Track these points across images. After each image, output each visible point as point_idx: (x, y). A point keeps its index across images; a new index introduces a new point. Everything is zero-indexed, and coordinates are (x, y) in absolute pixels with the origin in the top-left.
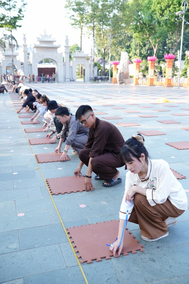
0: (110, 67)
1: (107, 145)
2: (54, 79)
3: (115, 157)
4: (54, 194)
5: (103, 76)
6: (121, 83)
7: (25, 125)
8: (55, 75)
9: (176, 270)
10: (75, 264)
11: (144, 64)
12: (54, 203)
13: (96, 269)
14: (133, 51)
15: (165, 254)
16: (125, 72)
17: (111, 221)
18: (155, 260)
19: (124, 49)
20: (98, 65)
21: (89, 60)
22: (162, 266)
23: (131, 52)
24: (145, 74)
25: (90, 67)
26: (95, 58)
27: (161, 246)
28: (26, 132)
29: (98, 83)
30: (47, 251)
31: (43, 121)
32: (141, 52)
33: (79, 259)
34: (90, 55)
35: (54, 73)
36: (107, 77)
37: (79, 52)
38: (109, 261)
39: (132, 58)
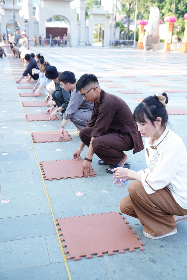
0: (136, 28)
1: (113, 123)
2: (66, 43)
3: (121, 137)
4: (48, 179)
5: (127, 39)
6: (148, 49)
7: (24, 97)
8: (66, 37)
9: (179, 274)
10: (61, 260)
11: (180, 23)
12: (46, 189)
13: (83, 267)
14: (167, 6)
15: (169, 254)
16: (154, 35)
17: (110, 212)
18: (155, 261)
19: (156, 3)
20: (120, 25)
21: (109, 19)
22: (163, 269)
23: (165, 8)
24: (180, 37)
25: (111, 28)
26: (117, 17)
27: (166, 246)
28: (24, 106)
29: (120, 48)
30: (29, 243)
31: (46, 93)
32: (178, 7)
33: (66, 255)
34: (111, 12)
35: (65, 35)
36: (131, 41)
37: (98, 7)
38: (101, 258)
39: (165, 15)
